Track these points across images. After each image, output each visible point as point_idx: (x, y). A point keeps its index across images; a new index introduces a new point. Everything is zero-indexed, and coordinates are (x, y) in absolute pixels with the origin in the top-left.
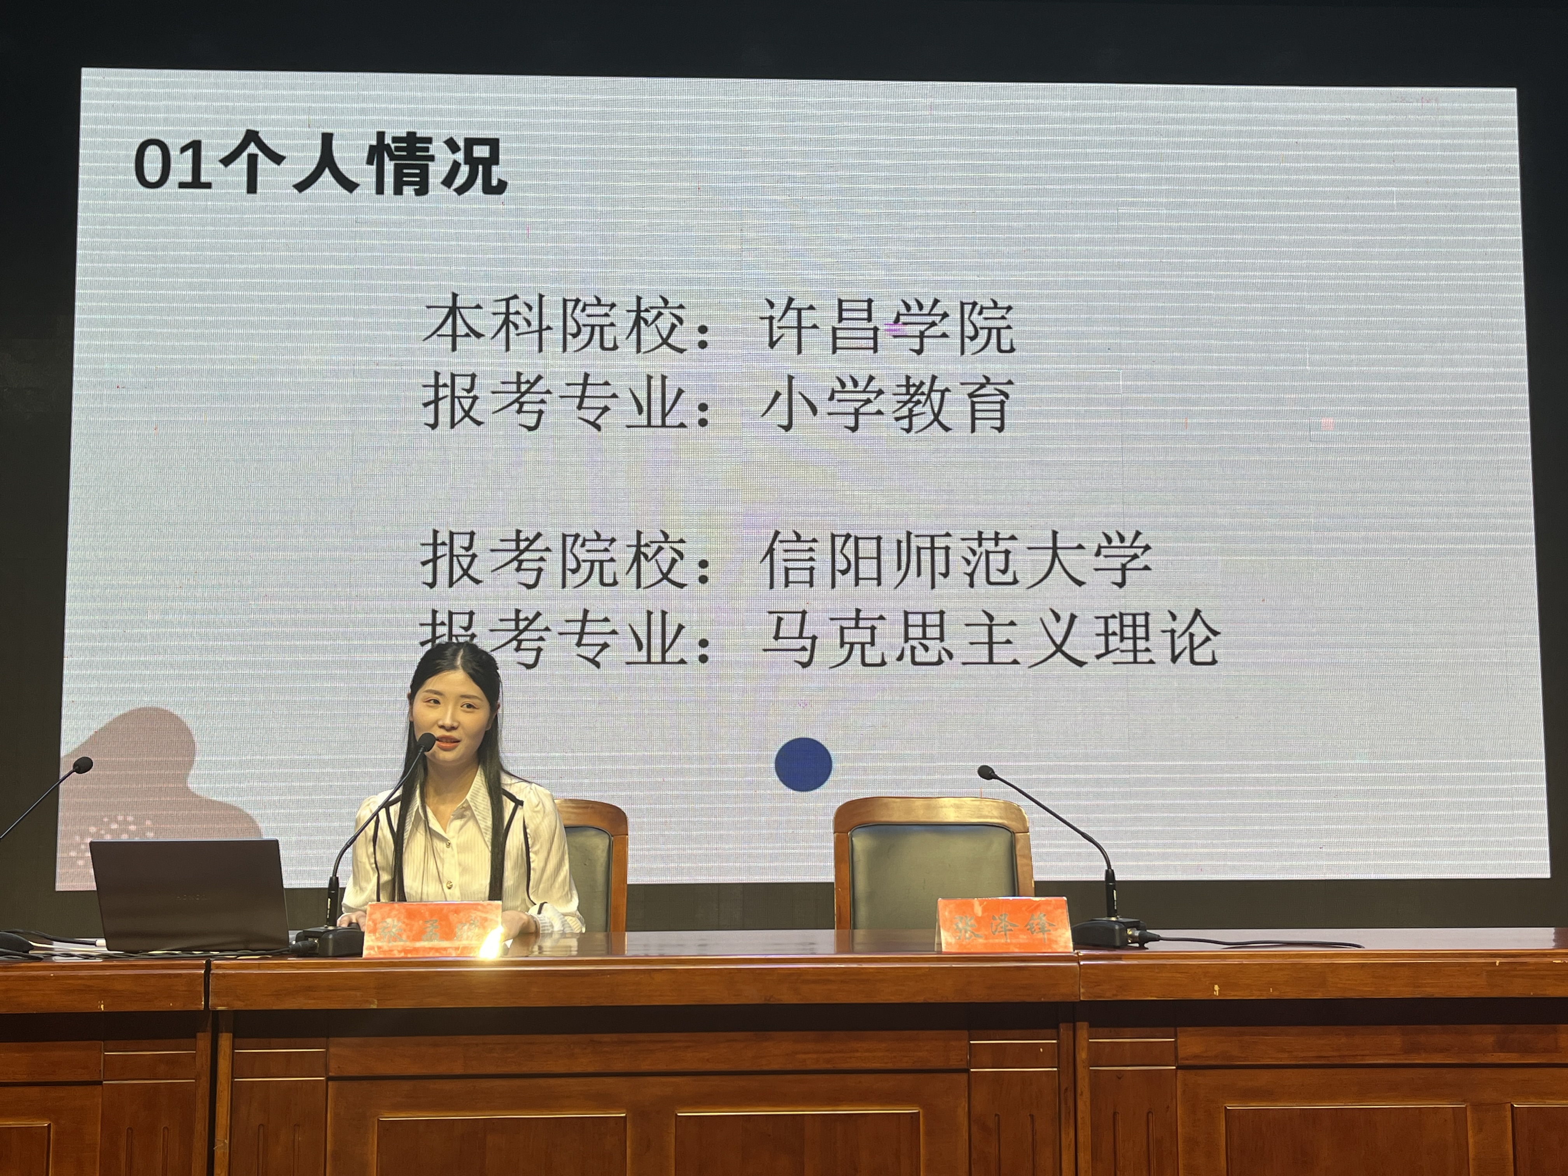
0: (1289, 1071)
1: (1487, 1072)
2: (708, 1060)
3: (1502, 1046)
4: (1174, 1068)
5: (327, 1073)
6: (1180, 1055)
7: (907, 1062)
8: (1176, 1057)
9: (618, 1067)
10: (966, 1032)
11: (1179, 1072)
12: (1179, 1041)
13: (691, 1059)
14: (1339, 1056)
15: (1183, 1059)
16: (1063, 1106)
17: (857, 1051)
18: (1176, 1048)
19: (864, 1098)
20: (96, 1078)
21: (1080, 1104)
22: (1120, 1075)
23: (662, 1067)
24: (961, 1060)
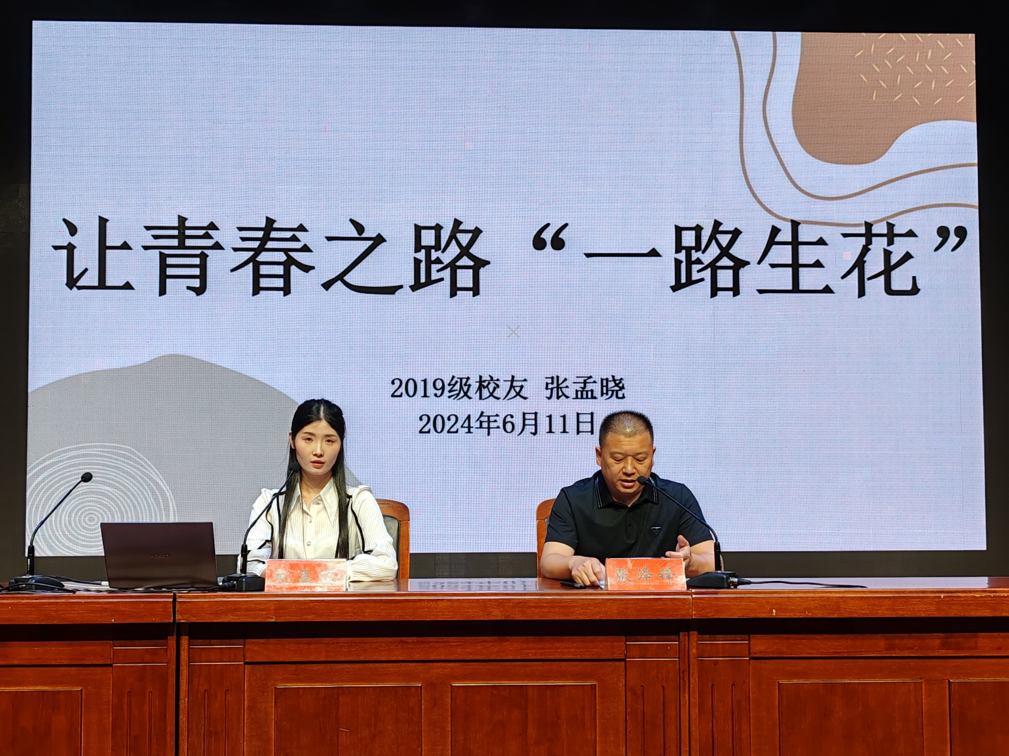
0: (817, 661)
1: (934, 661)
2: (470, 653)
3: (944, 646)
4: (748, 658)
5: (244, 660)
6: (752, 651)
7: (589, 655)
8: (749, 653)
9: (417, 658)
10: (624, 638)
11: (751, 661)
12: (751, 643)
13: (460, 653)
14: (847, 652)
15: (753, 653)
16: (682, 681)
17: (559, 648)
18: (749, 647)
19: (563, 676)
20: (109, 663)
21: (692, 680)
22: (716, 663)
23: (443, 657)
24: (621, 654)
